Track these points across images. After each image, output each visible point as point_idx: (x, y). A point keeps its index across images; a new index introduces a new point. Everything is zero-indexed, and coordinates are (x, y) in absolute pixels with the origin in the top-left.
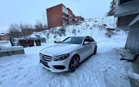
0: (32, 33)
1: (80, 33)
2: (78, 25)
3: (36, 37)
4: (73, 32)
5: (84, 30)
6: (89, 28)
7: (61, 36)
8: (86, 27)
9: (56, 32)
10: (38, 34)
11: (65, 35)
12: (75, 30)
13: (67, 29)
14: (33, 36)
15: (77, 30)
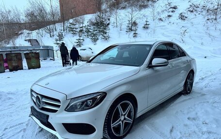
0: (17, 35)
1: (149, 31)
2: (145, 6)
3: (28, 44)
4: (131, 30)
5: (162, 23)
6: (176, 15)
7: (95, 40)
8: (166, 14)
9: (81, 31)
10: (34, 35)
11: (106, 39)
12: (135, 24)
13: (112, 20)
14: (21, 42)
15: (141, 23)
